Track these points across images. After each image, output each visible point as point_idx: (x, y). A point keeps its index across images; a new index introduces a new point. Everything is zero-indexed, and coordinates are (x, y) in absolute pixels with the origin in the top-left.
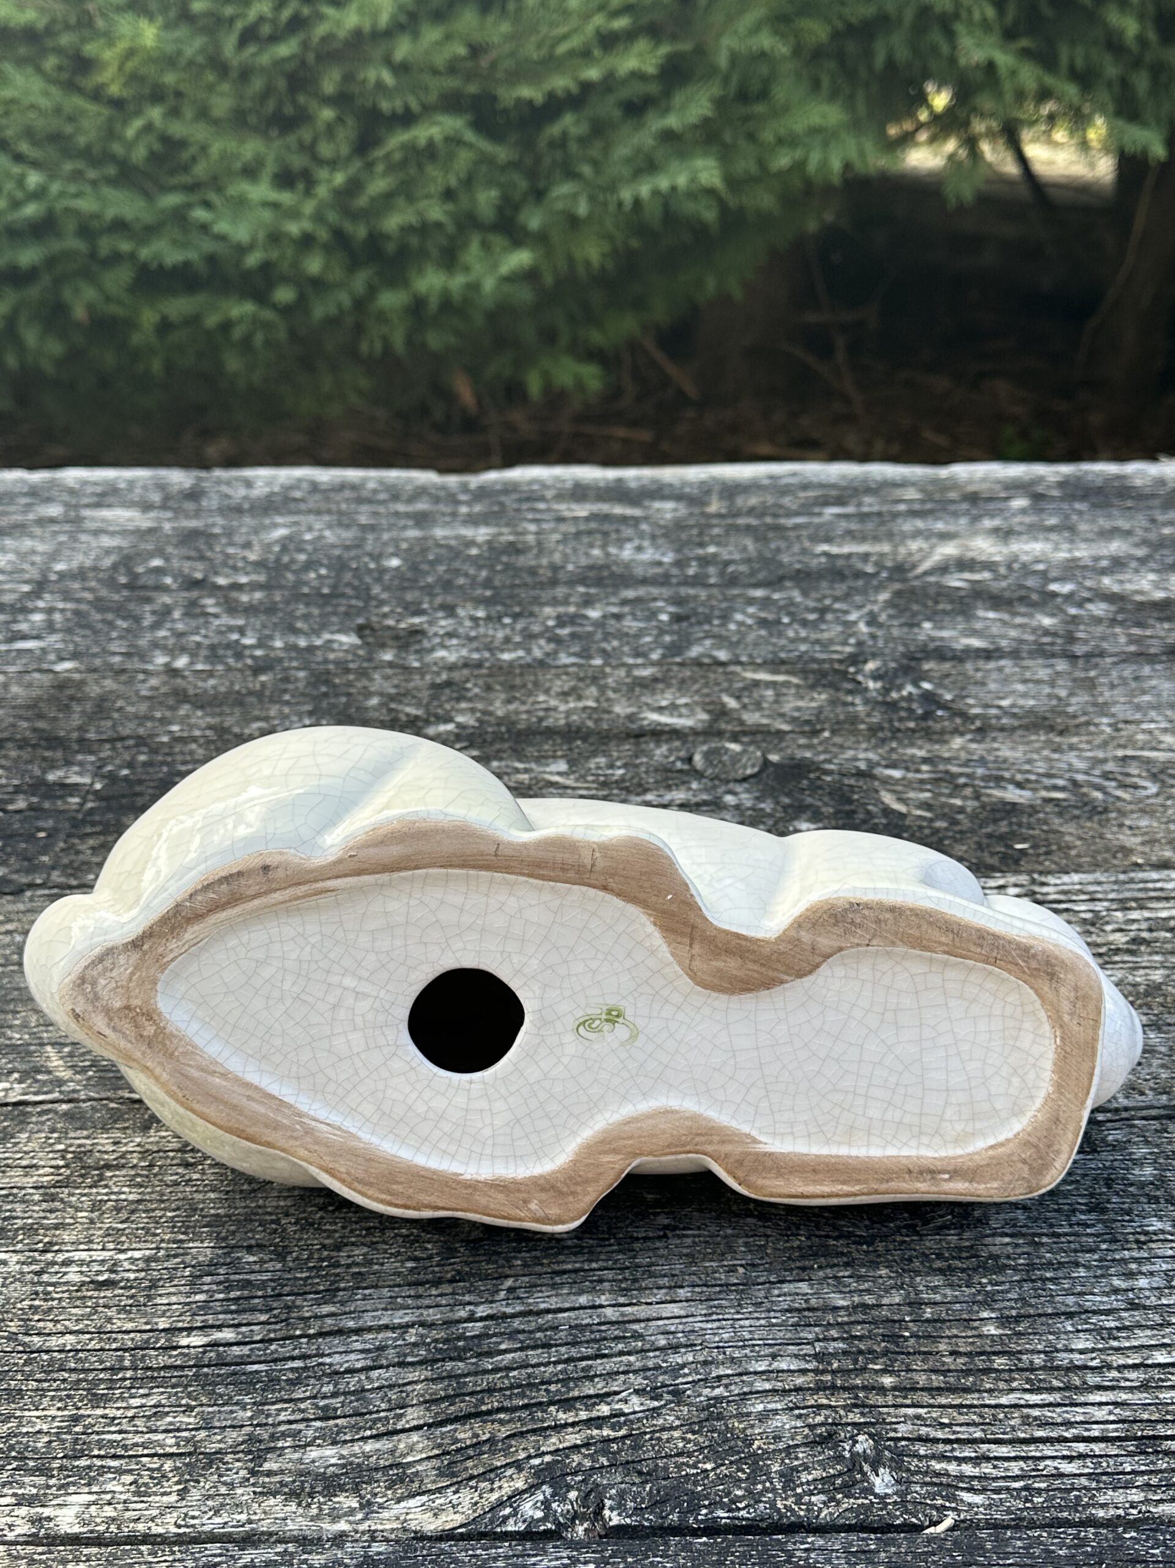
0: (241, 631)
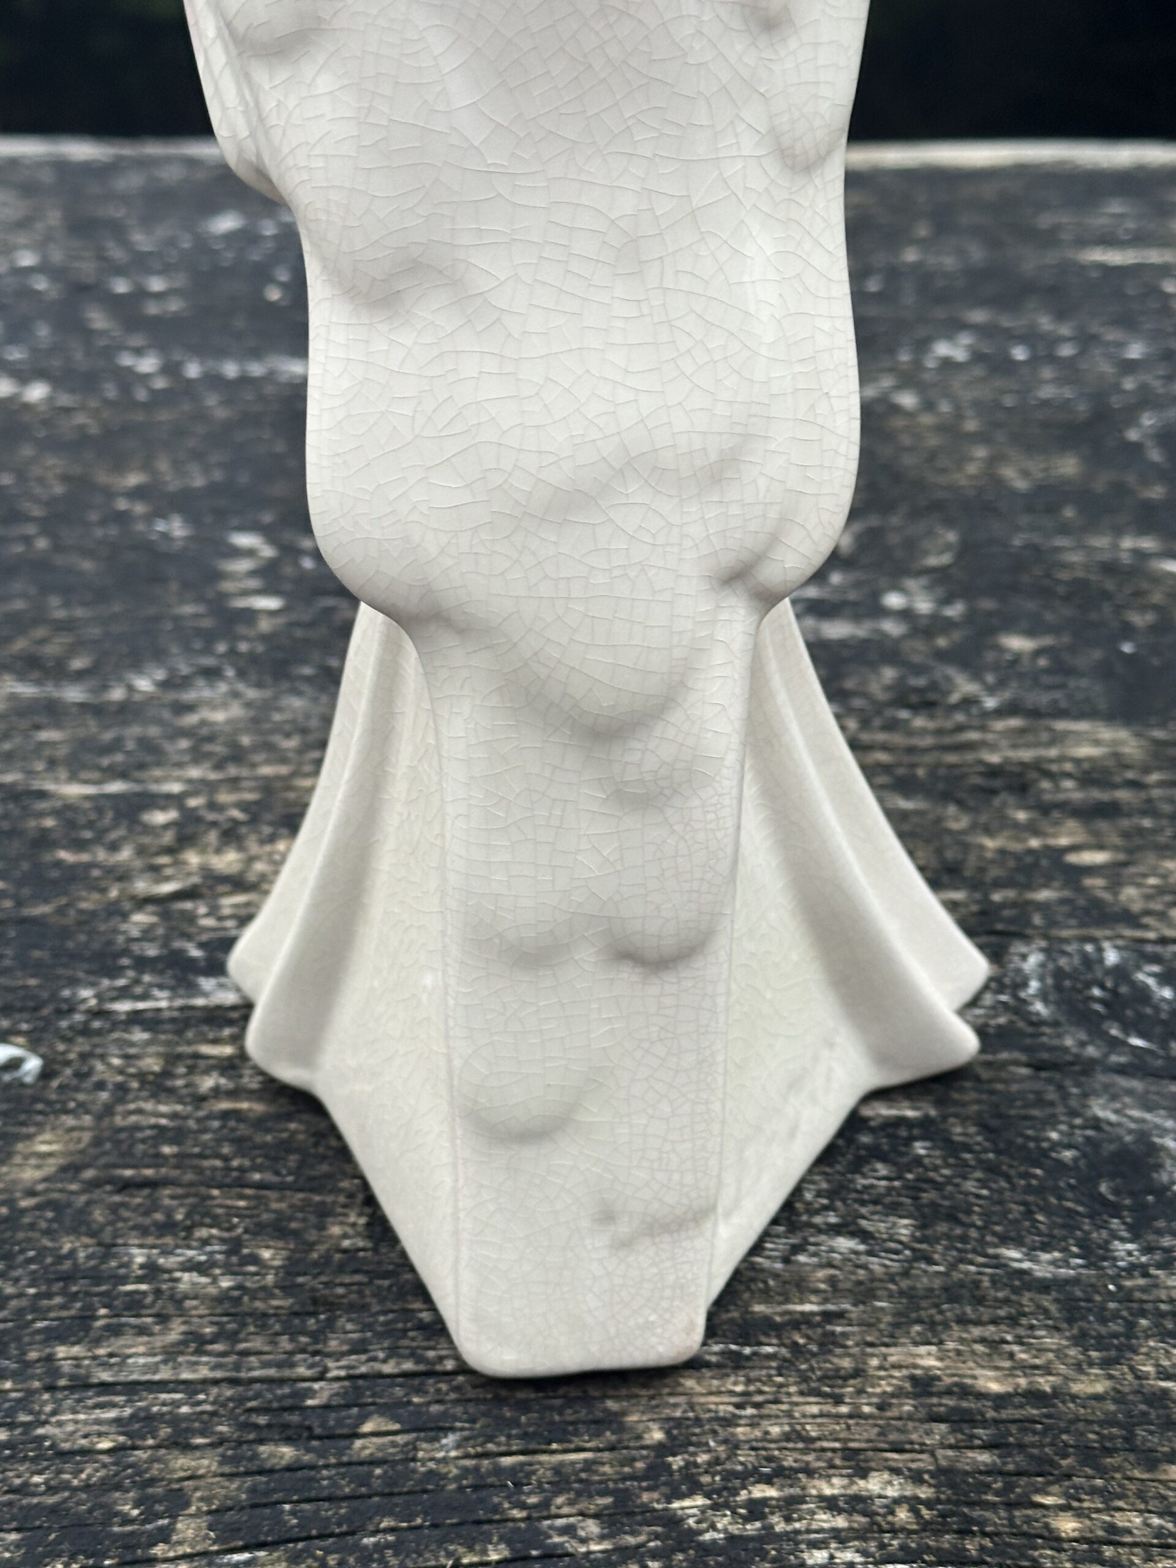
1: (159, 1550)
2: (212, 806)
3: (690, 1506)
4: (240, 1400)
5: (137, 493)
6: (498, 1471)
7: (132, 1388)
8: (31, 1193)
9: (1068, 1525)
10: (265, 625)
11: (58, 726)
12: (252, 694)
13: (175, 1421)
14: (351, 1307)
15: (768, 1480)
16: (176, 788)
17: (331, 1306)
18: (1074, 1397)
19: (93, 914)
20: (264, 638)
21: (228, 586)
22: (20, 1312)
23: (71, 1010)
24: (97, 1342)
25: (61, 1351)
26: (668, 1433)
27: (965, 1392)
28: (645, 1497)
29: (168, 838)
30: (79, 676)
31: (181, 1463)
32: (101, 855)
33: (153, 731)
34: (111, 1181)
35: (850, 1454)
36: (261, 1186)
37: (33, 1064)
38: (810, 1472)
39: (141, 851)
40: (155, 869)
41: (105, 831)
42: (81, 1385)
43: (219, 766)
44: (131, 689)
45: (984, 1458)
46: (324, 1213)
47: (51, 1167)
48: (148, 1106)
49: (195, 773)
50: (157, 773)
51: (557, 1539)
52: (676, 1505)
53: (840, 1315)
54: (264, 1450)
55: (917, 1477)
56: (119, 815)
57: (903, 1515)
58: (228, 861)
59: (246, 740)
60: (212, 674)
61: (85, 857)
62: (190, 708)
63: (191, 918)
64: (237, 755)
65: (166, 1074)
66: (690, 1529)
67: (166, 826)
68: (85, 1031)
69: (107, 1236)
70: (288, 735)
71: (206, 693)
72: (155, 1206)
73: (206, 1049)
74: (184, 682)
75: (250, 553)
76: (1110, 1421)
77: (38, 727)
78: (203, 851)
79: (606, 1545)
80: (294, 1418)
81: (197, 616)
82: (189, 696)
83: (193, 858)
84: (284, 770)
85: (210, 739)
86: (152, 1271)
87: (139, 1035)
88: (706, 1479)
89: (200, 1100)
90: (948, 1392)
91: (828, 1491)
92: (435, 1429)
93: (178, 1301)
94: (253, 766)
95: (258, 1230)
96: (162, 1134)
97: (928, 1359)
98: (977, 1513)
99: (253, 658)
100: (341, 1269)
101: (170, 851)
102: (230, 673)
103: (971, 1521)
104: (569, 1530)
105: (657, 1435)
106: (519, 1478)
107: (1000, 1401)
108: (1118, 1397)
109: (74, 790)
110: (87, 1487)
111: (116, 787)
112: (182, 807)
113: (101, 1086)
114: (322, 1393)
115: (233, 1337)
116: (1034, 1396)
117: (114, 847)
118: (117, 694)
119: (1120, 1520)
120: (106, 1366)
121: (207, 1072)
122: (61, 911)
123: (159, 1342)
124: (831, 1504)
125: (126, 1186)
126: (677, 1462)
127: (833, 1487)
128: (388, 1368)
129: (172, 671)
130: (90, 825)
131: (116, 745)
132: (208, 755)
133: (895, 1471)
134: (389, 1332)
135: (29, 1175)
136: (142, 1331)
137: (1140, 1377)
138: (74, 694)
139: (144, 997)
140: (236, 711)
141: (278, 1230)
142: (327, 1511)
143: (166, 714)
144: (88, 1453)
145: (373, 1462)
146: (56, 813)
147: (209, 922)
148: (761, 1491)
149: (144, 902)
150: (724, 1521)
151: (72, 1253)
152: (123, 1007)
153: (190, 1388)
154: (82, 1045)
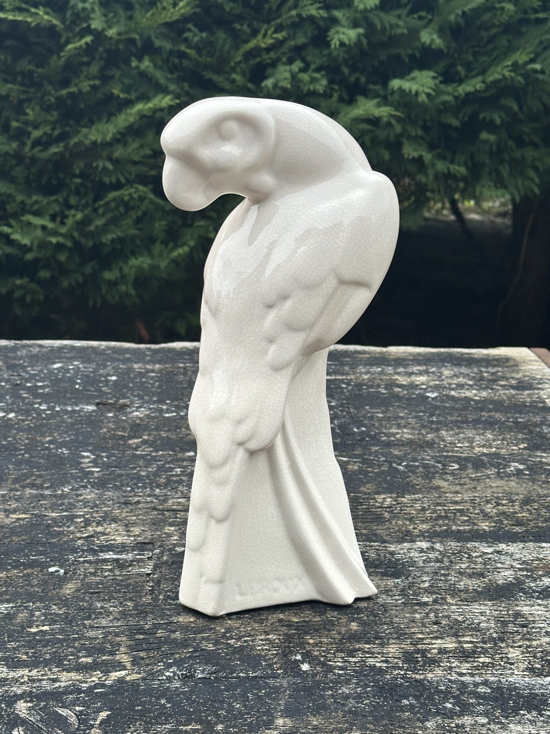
0: (40, 404)
1: (117, 653)
2: (92, 517)
3: (232, 642)
4: (129, 629)
5: (50, 442)
6: (189, 637)
7: (104, 627)
8: (69, 595)
9: (311, 641)
10: (96, 475)
11: (45, 500)
12: (96, 491)
13: (115, 632)
14: (151, 613)
15: (248, 637)
16: (81, 513)
17: (146, 612)
18: (313, 621)
19: (67, 541)
20: (96, 478)
21: (83, 465)
22: (74, 616)
23: (68, 561)
24: (93, 620)
25: (86, 622)
27: (290, 621)
28: (222, 640)
29: (82, 524)
30: (47, 488)
31: (118, 639)
32: (66, 529)
33: (71, 501)
34: (88, 592)
35: (265, 632)
36: (124, 592)
37: (62, 571)
38: (257, 635)
39: (76, 527)
40: (80, 531)
41: (66, 523)
42: (92, 627)
43: (92, 508)
44: (63, 491)
45: (294, 631)
46: (141, 597)
47: (73, 590)
48: (94, 578)
49: (86, 510)
50: (75, 510)
51: (204, 647)
52: (228, 641)
54: (137, 636)
55: (280, 635)
56: (68, 520)
57: (277, 641)
58: (100, 529)
59: (97, 502)
60: (85, 487)
61: (62, 529)
62: (81, 495)
63: (94, 541)
64: (96, 506)
65: (95, 572)
66: (232, 645)
67: (81, 522)
68: (73, 564)
69: (90, 602)
70: (109, 501)
71: (84, 492)
72: (100, 596)
73: (104, 567)
74: (77, 489)
75: (88, 457)
76: (320, 625)
77: (39, 501)
78: (93, 527)
79: (214, 648)
80: (142, 631)
81: (76, 473)
82: (80, 492)
83: (90, 529)
84: (109, 509)
85: (88, 502)
86: (102, 608)
87: (86, 565)
88: (235, 637)
89: (106, 577)
90: (286, 621)
92: (174, 632)
93: (111, 612)
94: (101, 508)
95: (126, 600)
96: (98, 583)
98: (293, 640)
99: (95, 483)
100: (147, 606)
101: (83, 527)
102: (89, 486)
103: (291, 641)
104: (206, 646)
105: (223, 631)
106: (194, 639)
107: (297, 623)
108: (322, 621)
109: (54, 515)
110: (98, 643)
111: (65, 514)
112: (84, 517)
113: (80, 575)
114: (147, 627)
115: (125, 618)
116: (305, 621)
117: (69, 527)
118: (60, 492)
119: (322, 640)
120: (96, 624)
121: (106, 571)
122: (59, 540)
123: (108, 619)
124: (262, 640)
125: (92, 593)
126: (228, 635)
127: (262, 637)
128: (162, 622)
129: (73, 487)
130: (61, 522)
131: (62, 504)
132: (89, 506)
133: (275, 634)
134: (160, 616)
135: (68, 592)
136: (104, 618)
137: (327, 617)
138: (47, 492)
139: (86, 557)
140: (93, 495)
141: (130, 599)
142: (153, 645)
143: (74, 497)
144: (97, 638)
145: (161, 637)
146: (51, 520)
147: (98, 542)
148: (246, 639)
149: (80, 538)
150: (239, 643)
151: (83, 605)
152: (82, 559)
153: (118, 627)
154: (73, 567)
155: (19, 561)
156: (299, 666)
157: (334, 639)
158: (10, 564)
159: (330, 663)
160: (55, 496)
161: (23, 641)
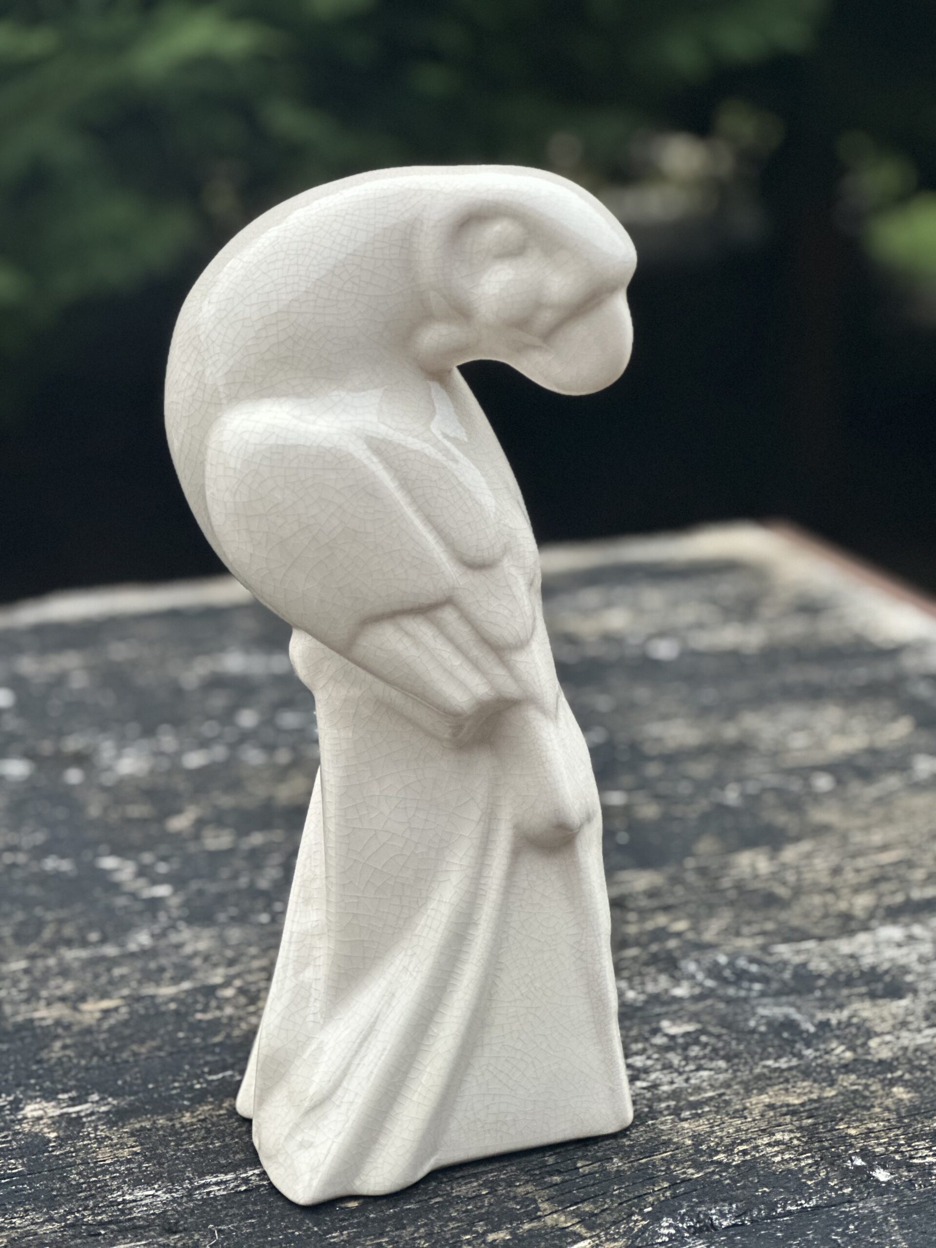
1: (541, 1213)
3: (721, 1157)
6: (642, 1164)
9: (853, 1132)
10: (174, 902)
11: (119, 966)
12: (207, 932)
15: (741, 1144)
16: (219, 980)
18: (827, 1098)
20: (181, 908)
21: (129, 888)
26: (692, 1140)
27: (788, 1105)
28: (702, 1159)
30: (102, 942)
31: (520, 1190)
32: (218, 1013)
33: (173, 959)
35: (763, 1131)
38: (755, 1139)
44: (138, 943)
45: (810, 1121)
49: (220, 972)
50: (199, 975)
51: (682, 1176)
52: (715, 1158)
53: (723, 1094)
54: (547, 1180)
55: (791, 1131)
56: (204, 996)
57: (796, 1142)
60: (173, 928)
62: (182, 945)
66: (726, 1163)
67: (235, 996)
71: (181, 937)
76: (844, 1101)
77: (109, 969)
79: (701, 1174)
81: (130, 904)
82: (174, 940)
85: (209, 956)
88: (719, 1149)
90: (781, 1106)
91: (765, 1143)
97: (765, 1099)
98: (821, 1135)
99: (187, 917)
102: (182, 926)
103: (820, 1137)
104: (684, 1173)
106: (651, 1165)
107: (803, 1105)
108: (842, 1094)
109: (166, 991)
110: (492, 1204)
111: (186, 986)
112: (233, 987)
116: (811, 1101)
118: (134, 947)
119: (869, 1126)
124: (769, 1145)
126: (704, 1147)
127: (766, 1140)
129: (152, 931)
130: (196, 1003)
131: (163, 968)
132: (218, 963)
133: (783, 1131)
137: (843, 1086)
138: (110, 951)
142: (591, 1189)
145: (593, 1173)
146: (172, 1001)
148: (742, 1147)
150: (736, 1158)
155: (191, 1088)
156: (870, 1176)
157: (888, 1120)
158: (180, 1096)
159: (915, 1161)
160: (133, 955)
161: (352, 1225)
